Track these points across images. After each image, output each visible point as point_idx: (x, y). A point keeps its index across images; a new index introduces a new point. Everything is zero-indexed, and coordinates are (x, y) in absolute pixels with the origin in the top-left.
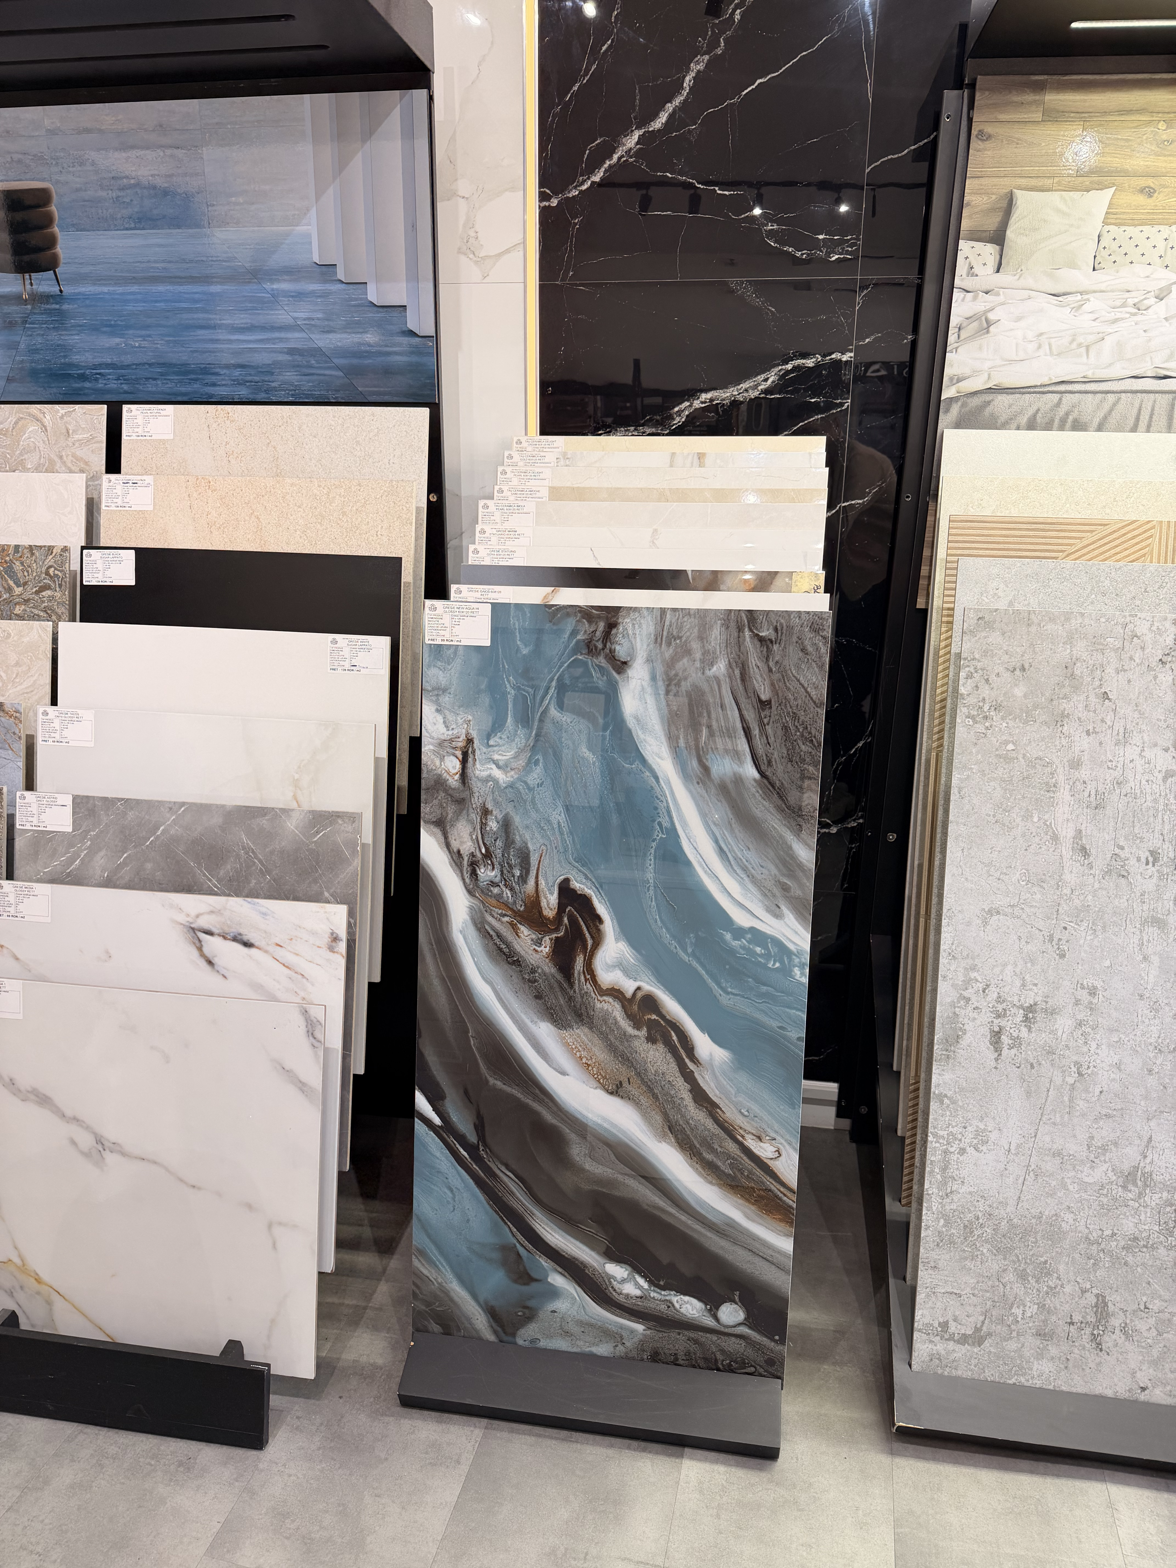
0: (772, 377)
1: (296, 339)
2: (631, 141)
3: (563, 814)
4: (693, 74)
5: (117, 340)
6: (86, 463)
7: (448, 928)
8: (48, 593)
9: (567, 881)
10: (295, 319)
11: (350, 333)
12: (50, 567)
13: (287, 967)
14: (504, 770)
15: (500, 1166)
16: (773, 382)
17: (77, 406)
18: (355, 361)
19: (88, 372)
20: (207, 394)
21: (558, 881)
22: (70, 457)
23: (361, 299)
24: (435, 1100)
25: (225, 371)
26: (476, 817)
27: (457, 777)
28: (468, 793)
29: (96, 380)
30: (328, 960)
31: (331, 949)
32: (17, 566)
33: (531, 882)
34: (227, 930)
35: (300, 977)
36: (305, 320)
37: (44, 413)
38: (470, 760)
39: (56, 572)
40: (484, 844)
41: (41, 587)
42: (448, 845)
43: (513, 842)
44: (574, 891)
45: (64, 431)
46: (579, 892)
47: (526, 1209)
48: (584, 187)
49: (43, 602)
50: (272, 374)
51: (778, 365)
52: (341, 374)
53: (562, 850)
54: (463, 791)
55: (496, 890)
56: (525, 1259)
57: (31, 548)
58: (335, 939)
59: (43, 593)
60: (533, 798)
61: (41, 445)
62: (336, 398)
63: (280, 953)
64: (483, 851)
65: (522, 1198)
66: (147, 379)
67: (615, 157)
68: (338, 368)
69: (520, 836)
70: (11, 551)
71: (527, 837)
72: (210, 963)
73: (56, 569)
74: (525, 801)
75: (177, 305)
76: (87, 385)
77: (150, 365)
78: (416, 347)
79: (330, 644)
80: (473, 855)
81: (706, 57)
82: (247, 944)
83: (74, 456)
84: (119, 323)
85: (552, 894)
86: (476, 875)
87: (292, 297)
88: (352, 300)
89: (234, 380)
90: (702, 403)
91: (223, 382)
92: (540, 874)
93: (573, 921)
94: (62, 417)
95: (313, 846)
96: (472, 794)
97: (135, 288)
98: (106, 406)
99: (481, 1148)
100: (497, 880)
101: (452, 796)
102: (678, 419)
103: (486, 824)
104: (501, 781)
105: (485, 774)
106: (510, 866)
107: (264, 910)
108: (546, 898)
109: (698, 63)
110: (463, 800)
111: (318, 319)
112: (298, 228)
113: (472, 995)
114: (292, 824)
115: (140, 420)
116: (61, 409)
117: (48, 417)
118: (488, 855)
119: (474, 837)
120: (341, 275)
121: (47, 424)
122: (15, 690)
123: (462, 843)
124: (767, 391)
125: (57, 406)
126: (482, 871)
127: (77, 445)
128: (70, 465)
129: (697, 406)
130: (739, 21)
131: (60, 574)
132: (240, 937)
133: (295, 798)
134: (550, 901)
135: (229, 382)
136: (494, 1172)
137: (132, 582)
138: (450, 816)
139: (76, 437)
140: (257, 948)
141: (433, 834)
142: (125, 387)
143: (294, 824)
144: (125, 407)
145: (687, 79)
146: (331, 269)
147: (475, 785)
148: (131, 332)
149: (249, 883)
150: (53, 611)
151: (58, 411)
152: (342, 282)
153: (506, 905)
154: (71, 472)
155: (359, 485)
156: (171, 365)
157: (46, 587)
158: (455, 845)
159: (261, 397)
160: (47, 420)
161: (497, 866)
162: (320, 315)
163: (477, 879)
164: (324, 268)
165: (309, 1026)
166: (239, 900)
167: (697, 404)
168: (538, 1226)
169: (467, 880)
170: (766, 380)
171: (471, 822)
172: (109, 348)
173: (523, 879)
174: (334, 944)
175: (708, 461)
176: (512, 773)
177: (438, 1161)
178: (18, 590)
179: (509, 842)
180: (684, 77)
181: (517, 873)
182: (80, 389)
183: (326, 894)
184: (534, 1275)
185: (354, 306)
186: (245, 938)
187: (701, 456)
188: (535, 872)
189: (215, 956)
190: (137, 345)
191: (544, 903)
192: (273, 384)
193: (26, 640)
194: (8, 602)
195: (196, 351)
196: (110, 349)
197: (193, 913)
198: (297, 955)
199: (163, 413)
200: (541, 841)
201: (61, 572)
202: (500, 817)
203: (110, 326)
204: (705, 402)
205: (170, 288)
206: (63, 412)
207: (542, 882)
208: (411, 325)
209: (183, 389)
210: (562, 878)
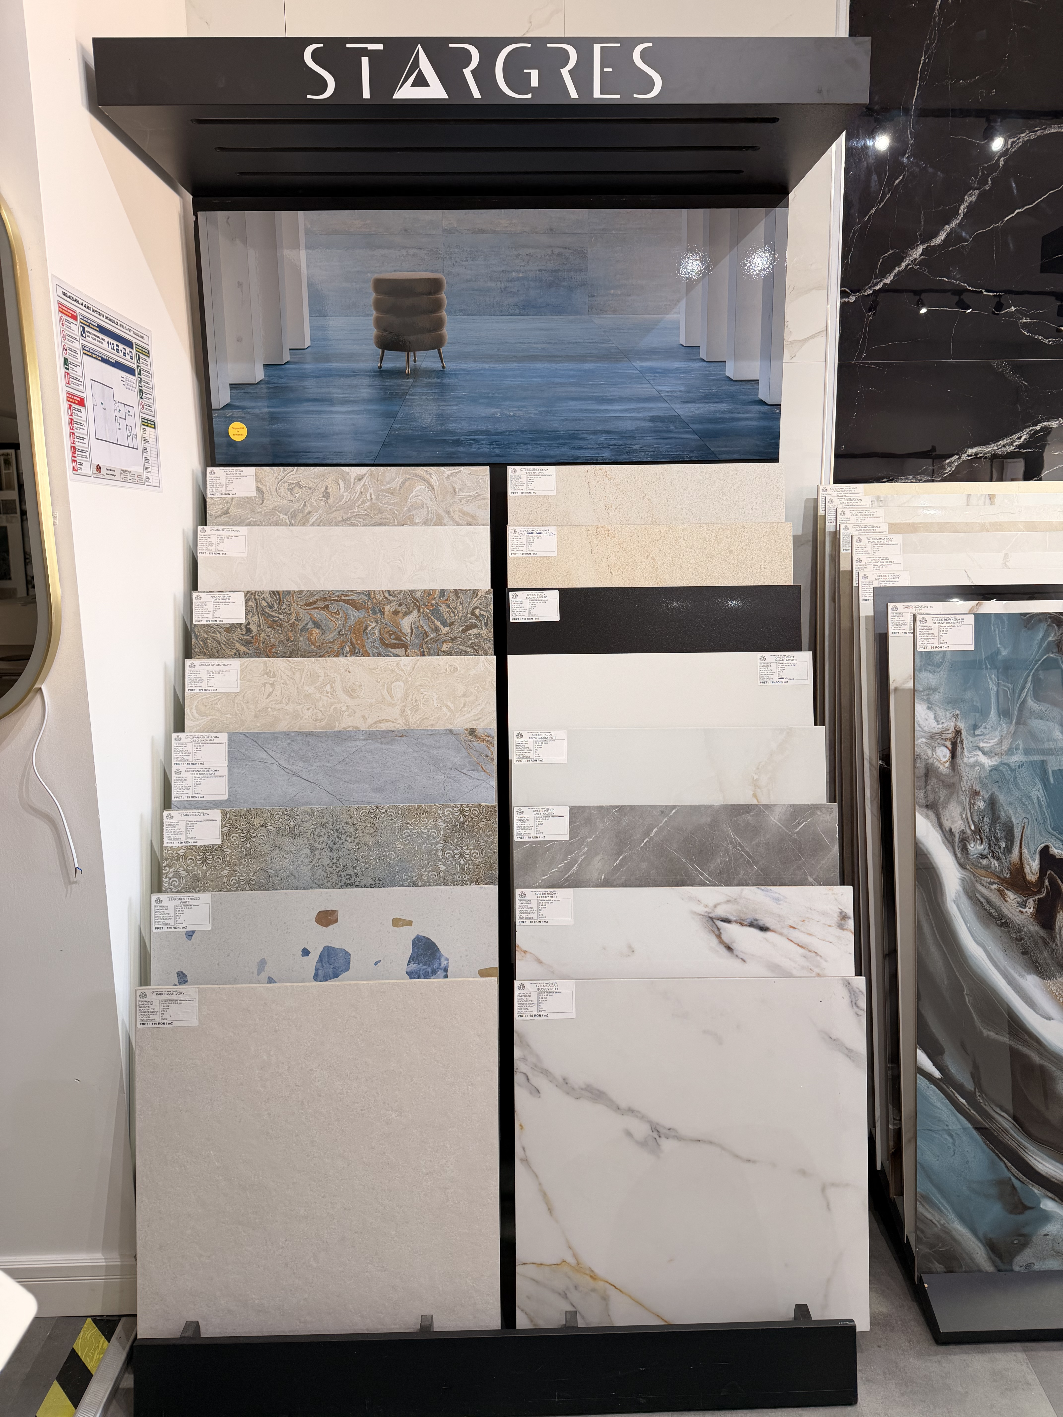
0: (1025, 436)
1: (659, 409)
2: (917, 253)
3: (1041, 790)
4: (966, 204)
5: (494, 410)
6: (473, 517)
7: (942, 899)
8: (475, 631)
9: (1046, 848)
10: (659, 391)
11: (708, 403)
12: (476, 608)
13: (801, 947)
14: (989, 756)
15: (995, 1108)
16: (1025, 439)
17: (462, 468)
18: (710, 426)
19: (462, 438)
20: (573, 456)
21: (1039, 849)
22: (457, 512)
23: (719, 374)
24: (935, 1055)
25: (591, 437)
26: (965, 799)
27: (947, 765)
28: (957, 777)
29: (470, 445)
30: (839, 937)
31: (841, 927)
32: (444, 609)
33: (1016, 851)
34: (743, 916)
35: (813, 954)
36: (668, 392)
37: (430, 474)
38: (959, 749)
39: (482, 612)
40: (974, 822)
41: (467, 626)
42: (941, 826)
43: (999, 818)
44: (1053, 856)
45: (451, 490)
46: (1057, 857)
47: (1019, 1144)
48: (878, 288)
49: (470, 639)
50: (635, 438)
51: (1030, 426)
52: (696, 437)
53: (1041, 822)
54: (953, 776)
55: (985, 862)
56: (1019, 1190)
57: (456, 592)
58: (844, 917)
59: (470, 632)
60: (1015, 778)
61: (429, 502)
62: (690, 457)
63: (795, 935)
64: (973, 828)
65: (1015, 1135)
66: (518, 444)
67: (903, 265)
68: (695, 432)
69: (1005, 812)
70: (437, 595)
71: (1011, 812)
72: (729, 948)
73: (481, 609)
74: (1008, 781)
75: (552, 380)
76: (461, 449)
77: (522, 432)
78: (765, 413)
79: (759, 661)
80: (963, 832)
81: (977, 192)
82: (763, 929)
83: (461, 511)
84: (497, 395)
85: (1034, 860)
86: (967, 849)
87: (658, 373)
88: (711, 375)
89: (599, 444)
90: (969, 456)
91: (590, 446)
92: (1023, 843)
93: (1052, 881)
94: (448, 477)
95: (795, 837)
96: (961, 778)
97: (514, 365)
98: (488, 467)
99: (978, 1094)
100: (986, 852)
101: (943, 782)
102: (949, 469)
103: (974, 804)
104: (987, 766)
105: (972, 760)
106: (997, 840)
107: (776, 895)
108: (1029, 865)
109: (971, 195)
110: (954, 784)
111: (680, 391)
112: (668, 316)
113: (965, 957)
114: (774, 819)
115: (524, 479)
116: (447, 471)
117: (434, 478)
118: (978, 831)
119: (964, 816)
120: (703, 355)
121: (433, 483)
122: (463, 718)
123: (953, 822)
124: (1019, 447)
125: (443, 468)
126: (972, 845)
127: (464, 501)
128: (457, 519)
129: (965, 459)
130: (1003, 166)
131: (485, 614)
132: (755, 922)
133: (755, 796)
134: (1033, 867)
135: (595, 446)
136: (990, 1115)
137: (557, 618)
138: (942, 799)
139: (463, 494)
140: (775, 932)
141: (927, 817)
142: (497, 451)
143: (777, 818)
144: (510, 469)
145: (962, 207)
146: (695, 350)
147: (964, 771)
148: (507, 403)
149: (738, 875)
150: (480, 647)
151: (444, 472)
152: (704, 361)
153: (993, 873)
154: (458, 525)
155: (744, 527)
156: (542, 431)
157: (475, 626)
158: (947, 824)
159: (623, 457)
160: (434, 480)
161: (985, 840)
162: (682, 388)
163: (967, 853)
164: (688, 350)
165: (853, 997)
166: (754, 888)
167: (964, 457)
168: (1030, 1158)
169: (959, 855)
170: (1020, 438)
171: (961, 803)
172: (485, 417)
173: (1009, 850)
174: (843, 922)
175: (997, 501)
176: (996, 758)
177: (938, 1111)
178: (445, 630)
179: (995, 819)
180: (960, 205)
181: (1003, 845)
182: (453, 453)
183: (810, 879)
184: (1028, 1204)
185: (714, 380)
186: (761, 923)
187: (991, 497)
188: (1019, 842)
189: (734, 942)
190: (512, 414)
191: (1027, 870)
192: (634, 447)
193: (473, 672)
194: (435, 640)
195: (567, 420)
196: (486, 419)
197: (711, 904)
198: (810, 934)
199: (545, 473)
200: (1023, 815)
201: (486, 611)
202: (986, 796)
203: (488, 398)
204: (971, 456)
205: (547, 365)
206: (449, 472)
207: (1025, 851)
208: (761, 396)
209: (552, 453)
210: (1042, 845)
